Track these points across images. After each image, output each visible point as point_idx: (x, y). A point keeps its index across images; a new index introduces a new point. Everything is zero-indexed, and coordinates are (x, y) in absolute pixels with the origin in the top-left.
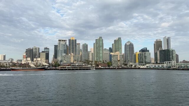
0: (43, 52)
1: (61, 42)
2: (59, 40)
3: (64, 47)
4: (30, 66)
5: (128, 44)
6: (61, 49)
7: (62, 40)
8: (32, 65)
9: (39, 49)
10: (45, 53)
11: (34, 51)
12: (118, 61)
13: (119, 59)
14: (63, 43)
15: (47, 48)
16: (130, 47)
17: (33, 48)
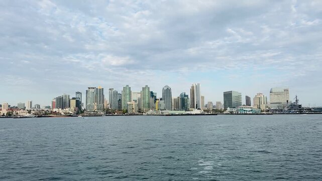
0: (73, 99)
1: (91, 90)
2: (89, 88)
3: (93, 95)
4: (60, 114)
5: (165, 89)
6: (90, 95)
7: (92, 88)
8: (63, 114)
9: (69, 96)
10: (75, 100)
11: (64, 98)
12: (133, 109)
13: (134, 107)
14: (93, 90)
15: (79, 93)
16: (167, 92)
17: (63, 96)
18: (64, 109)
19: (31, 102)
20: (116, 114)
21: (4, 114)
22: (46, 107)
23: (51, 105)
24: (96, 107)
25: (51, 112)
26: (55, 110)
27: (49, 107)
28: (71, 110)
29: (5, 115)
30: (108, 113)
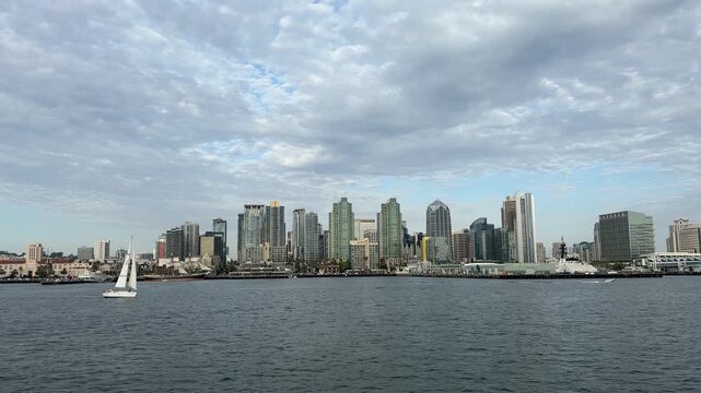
0: (208, 234)
1: (252, 211)
2: (247, 207)
3: (258, 224)
4: (177, 272)
5: (434, 208)
6: (249, 225)
7: (254, 207)
8: (182, 271)
9: (198, 227)
10: (213, 238)
11: (186, 233)
12: (366, 259)
13: (367, 255)
14: (256, 212)
15: (222, 222)
16: (439, 217)
17: (183, 227)
18: (187, 260)
19: (107, 245)
20: (321, 272)
21: (30, 272)
22: (143, 256)
23: (154, 252)
24: (267, 255)
25: (154, 267)
26: (162, 262)
27: (150, 256)
28: (204, 261)
29: (34, 275)
30: (303, 269)
